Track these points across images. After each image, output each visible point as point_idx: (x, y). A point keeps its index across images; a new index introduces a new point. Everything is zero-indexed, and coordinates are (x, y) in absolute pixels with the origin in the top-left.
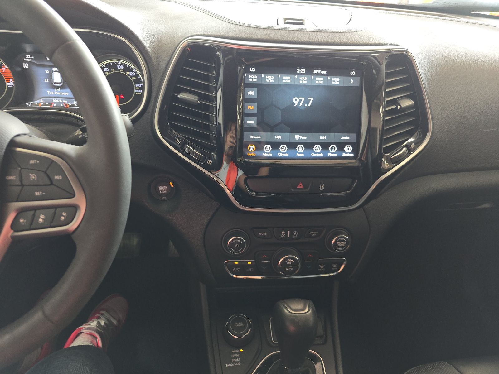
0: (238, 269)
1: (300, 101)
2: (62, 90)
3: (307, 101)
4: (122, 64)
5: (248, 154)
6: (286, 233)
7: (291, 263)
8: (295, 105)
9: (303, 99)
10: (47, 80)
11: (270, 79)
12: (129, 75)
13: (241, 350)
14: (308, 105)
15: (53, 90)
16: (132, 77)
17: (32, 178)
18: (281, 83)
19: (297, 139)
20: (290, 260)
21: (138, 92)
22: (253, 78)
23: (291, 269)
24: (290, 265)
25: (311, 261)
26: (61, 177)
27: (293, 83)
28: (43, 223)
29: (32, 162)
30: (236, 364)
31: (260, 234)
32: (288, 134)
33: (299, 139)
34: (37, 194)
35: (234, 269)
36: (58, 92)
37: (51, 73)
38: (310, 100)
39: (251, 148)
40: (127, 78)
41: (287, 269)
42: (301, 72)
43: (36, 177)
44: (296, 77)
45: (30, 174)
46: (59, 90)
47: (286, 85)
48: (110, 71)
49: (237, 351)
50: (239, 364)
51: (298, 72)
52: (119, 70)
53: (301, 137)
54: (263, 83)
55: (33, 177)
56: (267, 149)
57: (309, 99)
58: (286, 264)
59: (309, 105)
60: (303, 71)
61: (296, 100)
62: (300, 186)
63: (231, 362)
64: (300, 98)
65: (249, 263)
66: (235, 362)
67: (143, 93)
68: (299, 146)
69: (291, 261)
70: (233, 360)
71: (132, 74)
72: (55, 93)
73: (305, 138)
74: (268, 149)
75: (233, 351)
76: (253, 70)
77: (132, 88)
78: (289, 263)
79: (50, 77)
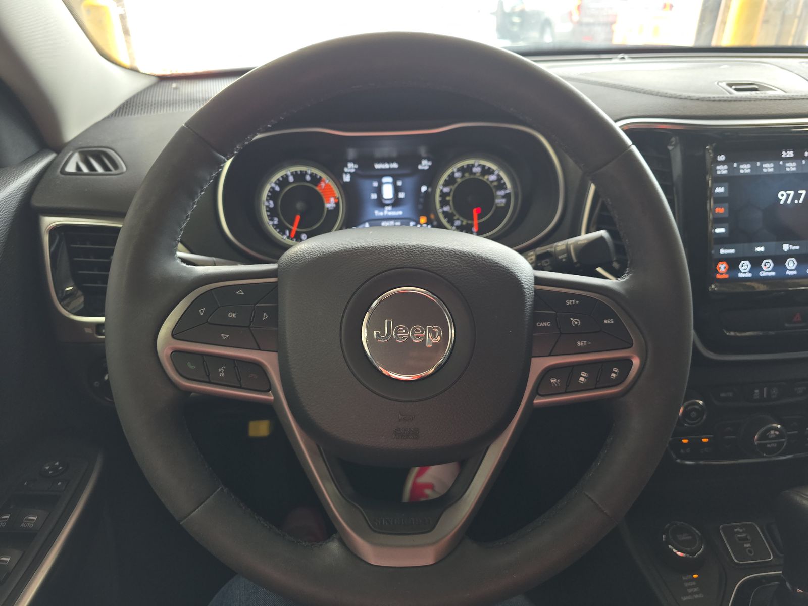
0: (688, 451)
1: (788, 195)
2: (395, 208)
3: (797, 196)
4: (479, 165)
5: (718, 276)
6: (761, 393)
7: (774, 436)
8: (782, 202)
9: (792, 193)
10: (374, 196)
11: (745, 168)
12: (488, 179)
13: (696, 576)
14: (799, 200)
15: (382, 209)
16: (492, 182)
17: (574, 323)
18: (761, 173)
19: (786, 250)
20: (772, 432)
21: (501, 202)
22: (722, 170)
23: (775, 445)
24: (773, 439)
25: (796, 432)
26: (612, 321)
27: (777, 172)
28: (585, 384)
29: (569, 303)
30: (696, 596)
31: (723, 395)
32: (773, 244)
33: (789, 250)
34: (580, 344)
35: (682, 451)
36: (388, 211)
37: (381, 184)
38: (802, 194)
39: (722, 267)
40: (485, 185)
41: (768, 446)
42: (788, 156)
43: (579, 323)
44: (781, 163)
45: (572, 319)
46: (389, 208)
47: (768, 175)
48: (463, 176)
49: (690, 577)
50: (701, 596)
51: (783, 156)
52: (475, 174)
53: (791, 246)
54: (736, 174)
55: (576, 323)
56: (743, 268)
57: (800, 192)
58: (767, 438)
59: (801, 201)
60: (791, 154)
61: (782, 195)
62: (798, 318)
63: (687, 594)
64: (788, 192)
65: (705, 440)
66: (692, 594)
67: (508, 203)
68: (789, 259)
69: (775, 434)
70: (690, 591)
71: (493, 178)
72: (386, 212)
73: (797, 248)
74: (746, 267)
75: (684, 578)
76: (721, 158)
77: (493, 198)
78: (772, 436)
79: (379, 191)
